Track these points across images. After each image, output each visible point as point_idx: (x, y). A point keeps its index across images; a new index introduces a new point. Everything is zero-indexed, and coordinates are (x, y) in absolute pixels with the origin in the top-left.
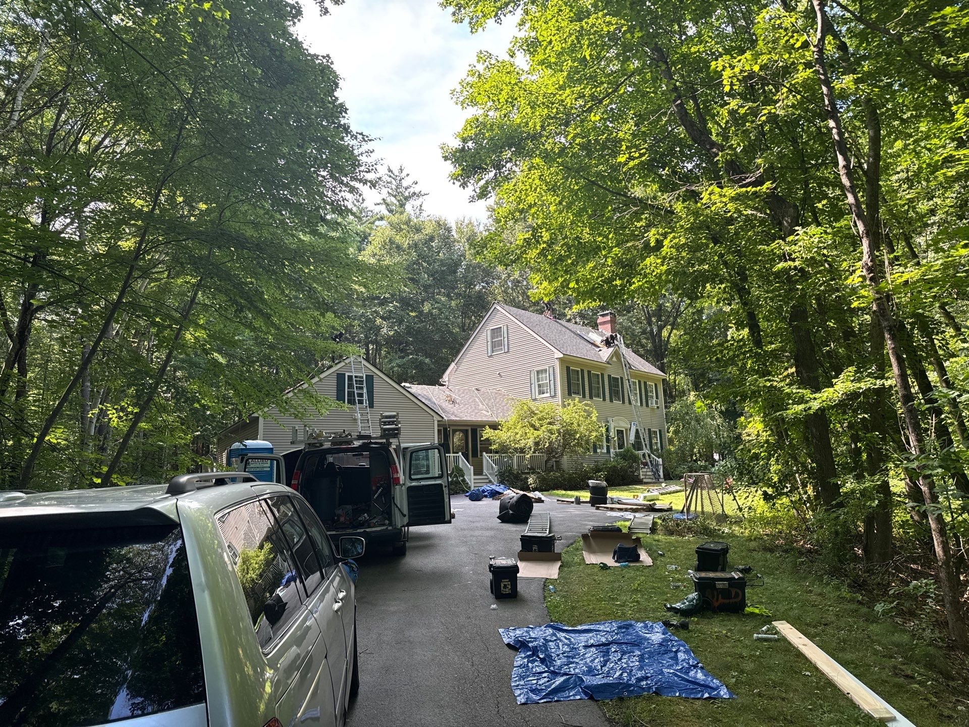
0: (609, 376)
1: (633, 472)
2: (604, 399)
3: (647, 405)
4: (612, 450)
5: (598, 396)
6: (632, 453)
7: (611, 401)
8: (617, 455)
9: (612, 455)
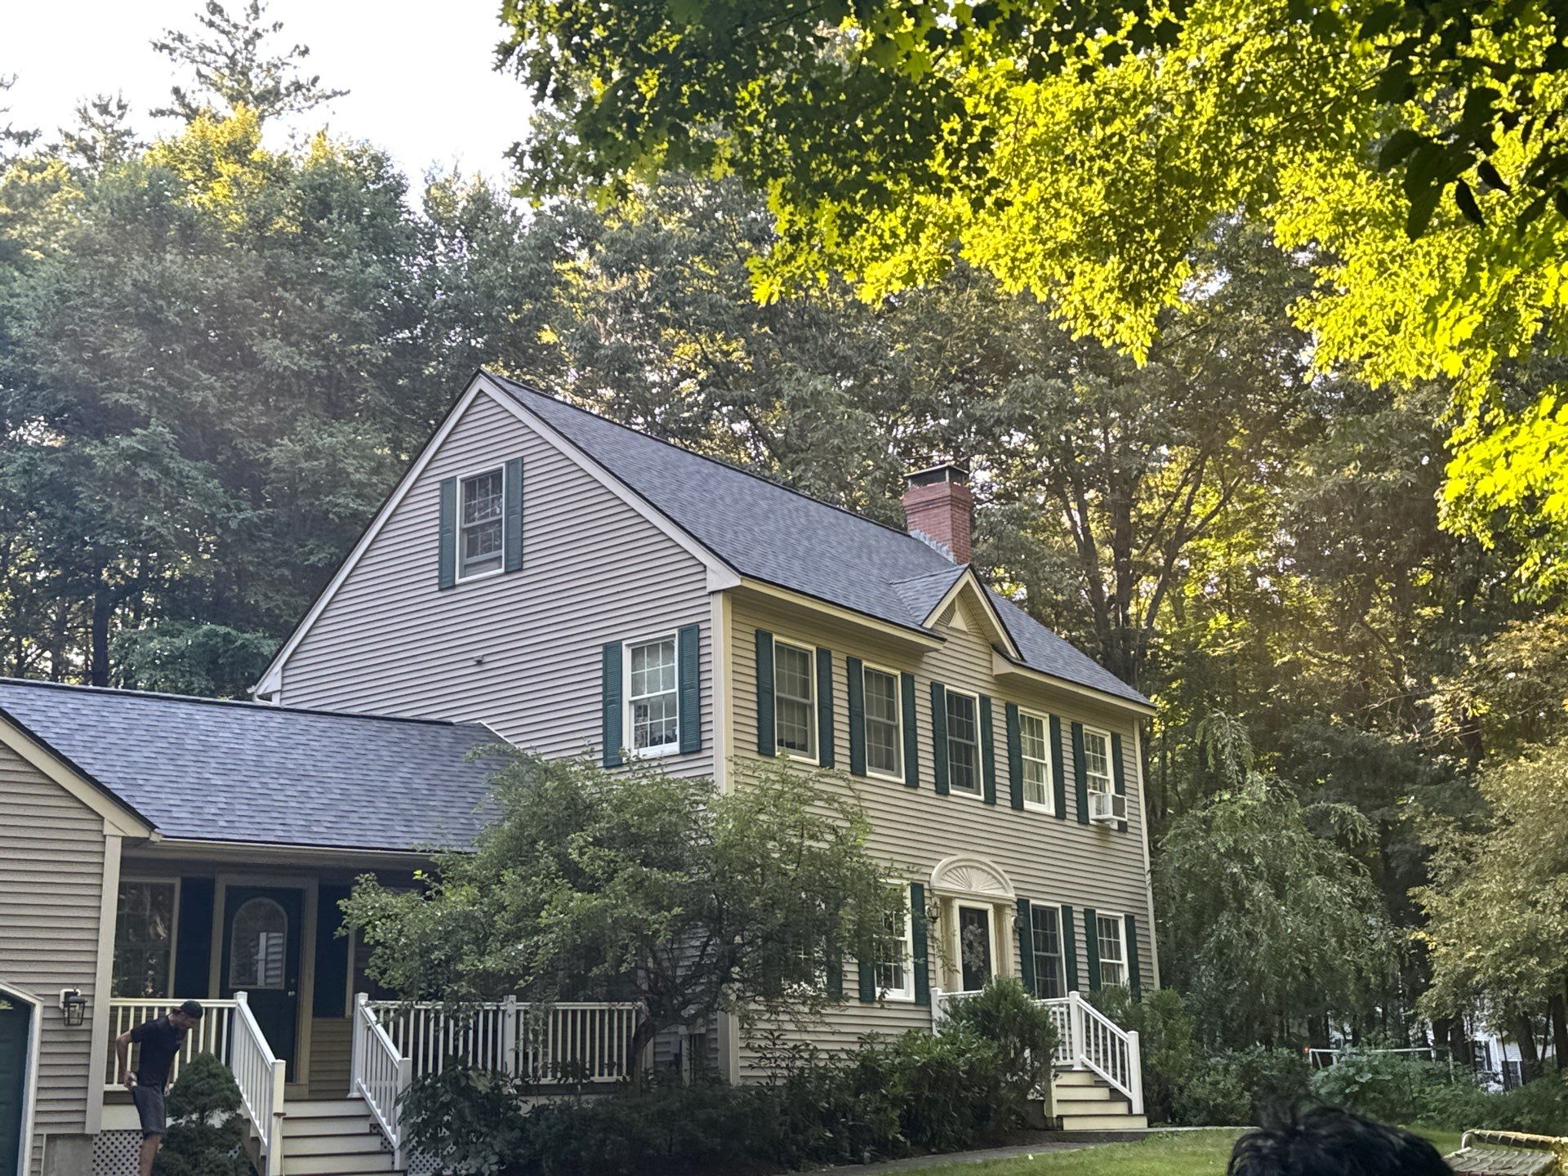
0: (936, 688)
1: (1022, 1088)
2: (913, 782)
3: (1083, 817)
4: (938, 993)
5: (889, 766)
6: (1018, 1004)
7: (941, 790)
8: (956, 1010)
9: (937, 1013)
